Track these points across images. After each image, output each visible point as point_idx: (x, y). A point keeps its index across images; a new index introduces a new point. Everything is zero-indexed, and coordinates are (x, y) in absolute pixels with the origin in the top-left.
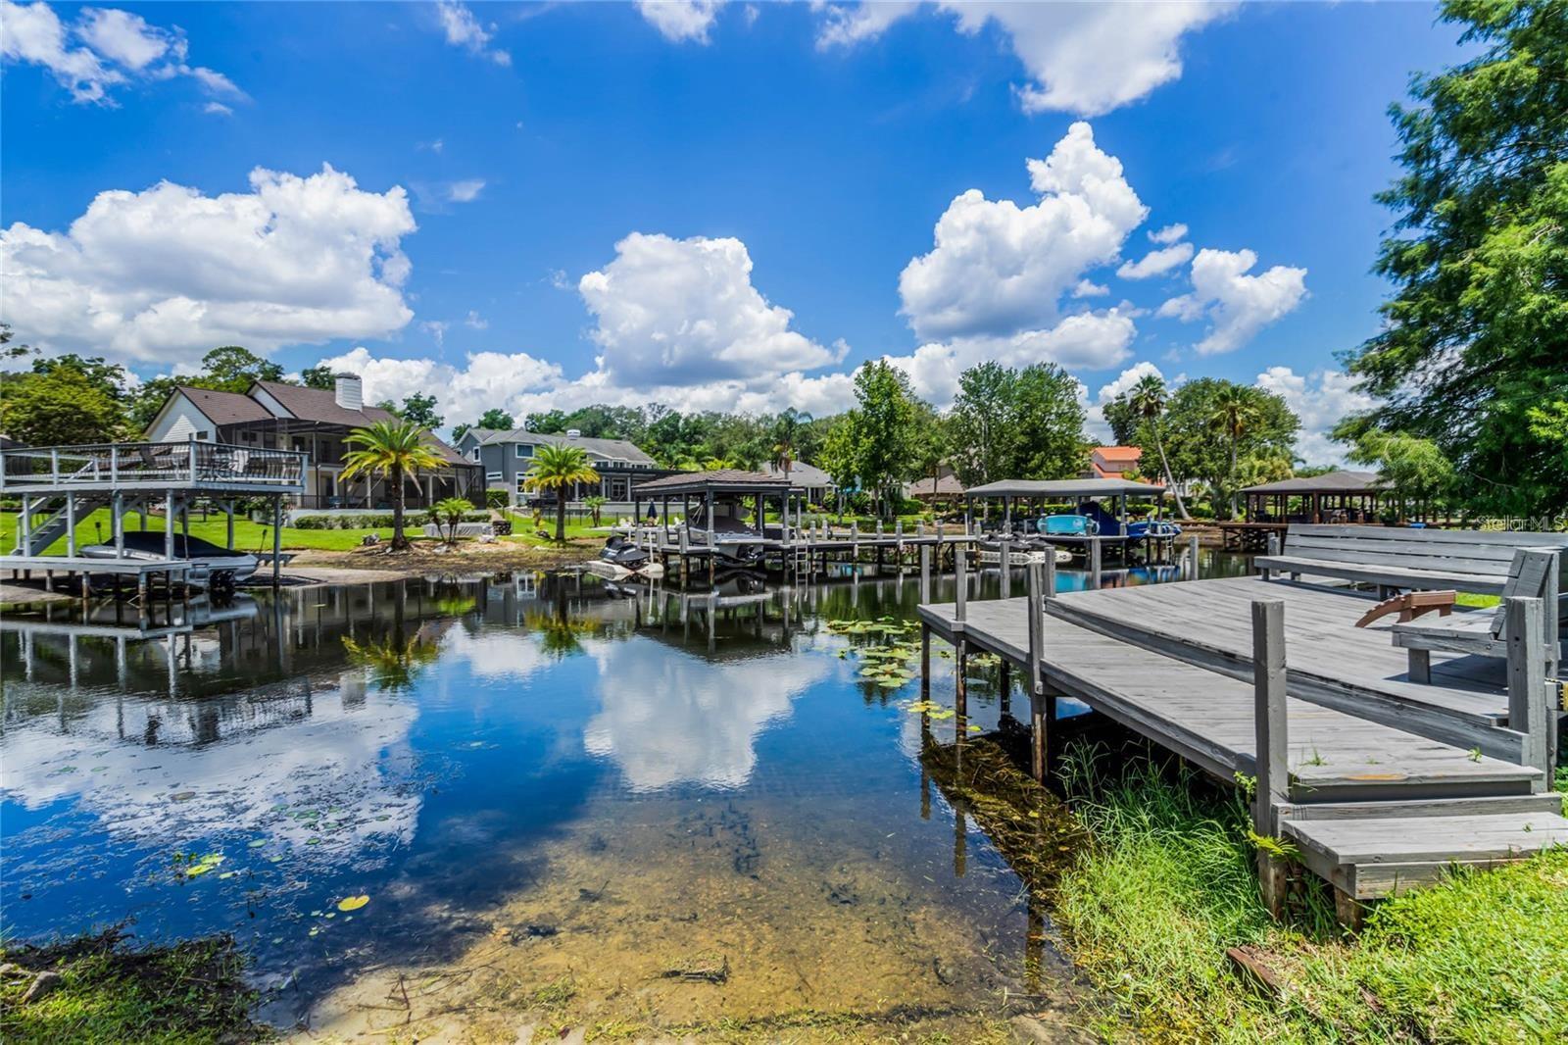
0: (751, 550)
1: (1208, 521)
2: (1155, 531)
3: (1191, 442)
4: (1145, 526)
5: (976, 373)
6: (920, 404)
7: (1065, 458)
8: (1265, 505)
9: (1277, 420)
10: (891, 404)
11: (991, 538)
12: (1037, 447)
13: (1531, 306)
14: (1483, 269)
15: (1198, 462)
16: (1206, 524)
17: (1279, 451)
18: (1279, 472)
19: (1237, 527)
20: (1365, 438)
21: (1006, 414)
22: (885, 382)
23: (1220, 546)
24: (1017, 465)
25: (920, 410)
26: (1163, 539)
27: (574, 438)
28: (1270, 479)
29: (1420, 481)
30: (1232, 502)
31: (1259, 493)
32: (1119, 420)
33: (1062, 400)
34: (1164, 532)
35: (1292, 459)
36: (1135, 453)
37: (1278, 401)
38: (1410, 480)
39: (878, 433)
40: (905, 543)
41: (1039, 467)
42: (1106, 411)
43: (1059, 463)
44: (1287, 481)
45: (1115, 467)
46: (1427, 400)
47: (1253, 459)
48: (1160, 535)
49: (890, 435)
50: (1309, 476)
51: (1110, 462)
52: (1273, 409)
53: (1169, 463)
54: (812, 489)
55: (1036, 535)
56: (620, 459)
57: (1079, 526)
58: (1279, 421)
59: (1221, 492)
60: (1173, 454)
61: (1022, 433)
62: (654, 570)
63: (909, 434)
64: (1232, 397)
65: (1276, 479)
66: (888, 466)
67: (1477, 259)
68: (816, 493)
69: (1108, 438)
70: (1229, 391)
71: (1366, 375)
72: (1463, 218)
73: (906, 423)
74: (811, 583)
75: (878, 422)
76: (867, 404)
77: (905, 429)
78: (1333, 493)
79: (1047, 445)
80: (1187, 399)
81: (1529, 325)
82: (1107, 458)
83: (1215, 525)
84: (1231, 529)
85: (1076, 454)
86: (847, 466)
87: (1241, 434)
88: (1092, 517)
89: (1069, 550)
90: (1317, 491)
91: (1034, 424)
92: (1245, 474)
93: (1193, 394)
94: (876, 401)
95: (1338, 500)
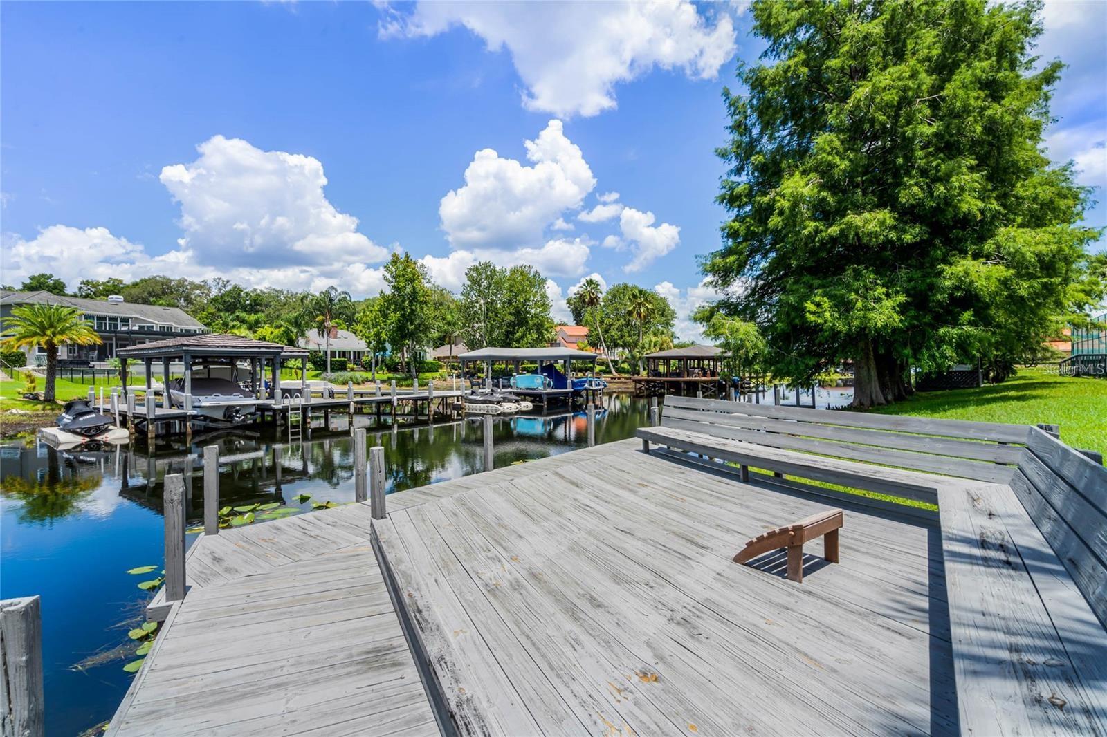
0: (237, 412)
1: (627, 376)
2: (591, 385)
3: (616, 325)
4: (585, 382)
5: (477, 269)
6: (442, 290)
7: (539, 333)
8: (658, 365)
9: (664, 313)
10: (414, 288)
11: (473, 393)
12: (521, 324)
13: (809, 229)
14: (782, 201)
15: (621, 337)
16: (625, 378)
17: (665, 331)
18: (665, 345)
19: (643, 380)
20: (713, 321)
21: (500, 299)
22: (409, 270)
23: (632, 392)
24: (507, 336)
25: (442, 295)
26: (596, 390)
27: (117, 303)
28: (661, 349)
29: (747, 352)
30: (640, 363)
31: (654, 358)
32: (576, 308)
33: (536, 292)
34: (596, 385)
35: (673, 336)
36: (584, 331)
37: (664, 300)
38: (741, 351)
39: (404, 309)
40: (398, 400)
41: (522, 338)
42: (569, 302)
43: (535, 336)
44: (670, 351)
45: (573, 340)
46: (747, 297)
47: (651, 336)
48: (594, 388)
49: (413, 311)
50: (682, 347)
51: (571, 336)
52: (662, 305)
53: (604, 338)
54: (354, 352)
55: (509, 390)
56: (167, 324)
57: (538, 383)
58: (665, 313)
59: (633, 357)
60: (607, 331)
61: (510, 314)
62: (118, 435)
63: (429, 311)
64: (640, 296)
65: (664, 349)
66: (411, 335)
67: (778, 194)
68: (358, 355)
69: (569, 319)
70: (637, 292)
71: (714, 275)
72: (768, 169)
73: (425, 303)
74: (305, 438)
75: (403, 301)
76: (394, 287)
77: (425, 308)
78: (693, 358)
79: (527, 322)
80: (615, 296)
81: (806, 244)
82: (569, 333)
83: (630, 378)
84: (640, 382)
85: (547, 330)
86: (378, 335)
87: (646, 320)
88: (548, 376)
89: (532, 401)
90: (686, 357)
91: (518, 307)
92: (647, 346)
93: (617, 293)
94: (402, 285)
95: (696, 361)
